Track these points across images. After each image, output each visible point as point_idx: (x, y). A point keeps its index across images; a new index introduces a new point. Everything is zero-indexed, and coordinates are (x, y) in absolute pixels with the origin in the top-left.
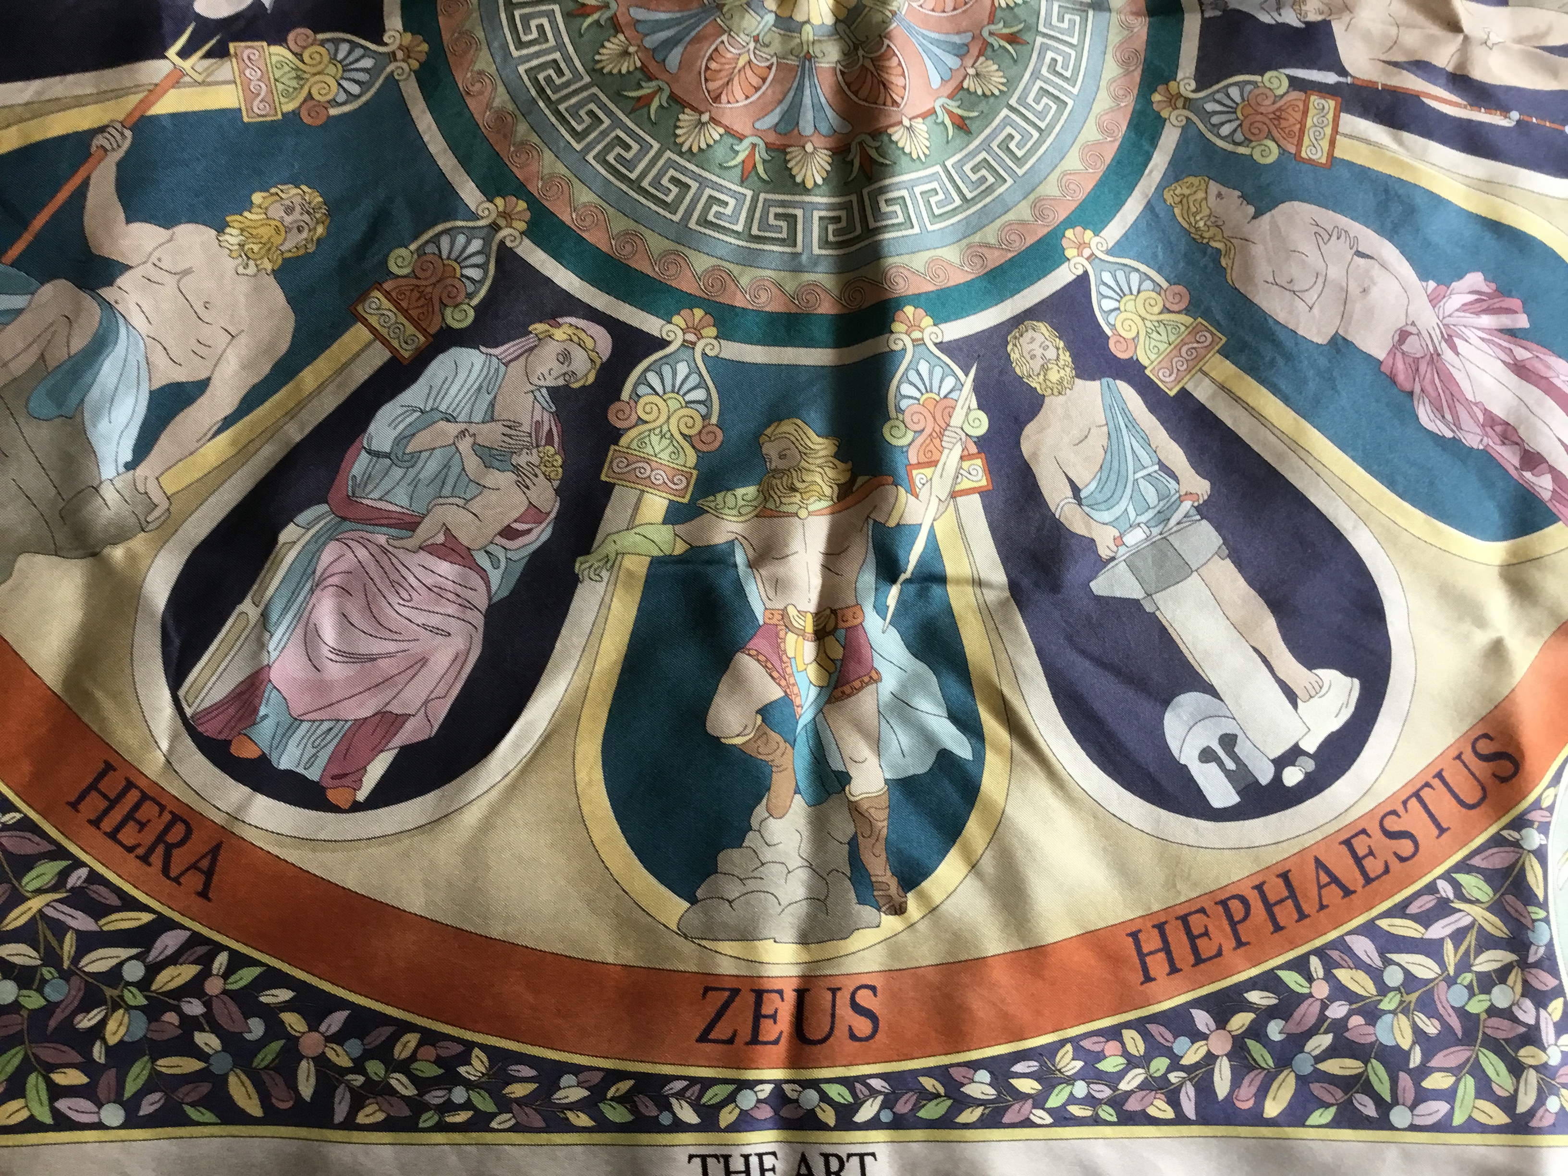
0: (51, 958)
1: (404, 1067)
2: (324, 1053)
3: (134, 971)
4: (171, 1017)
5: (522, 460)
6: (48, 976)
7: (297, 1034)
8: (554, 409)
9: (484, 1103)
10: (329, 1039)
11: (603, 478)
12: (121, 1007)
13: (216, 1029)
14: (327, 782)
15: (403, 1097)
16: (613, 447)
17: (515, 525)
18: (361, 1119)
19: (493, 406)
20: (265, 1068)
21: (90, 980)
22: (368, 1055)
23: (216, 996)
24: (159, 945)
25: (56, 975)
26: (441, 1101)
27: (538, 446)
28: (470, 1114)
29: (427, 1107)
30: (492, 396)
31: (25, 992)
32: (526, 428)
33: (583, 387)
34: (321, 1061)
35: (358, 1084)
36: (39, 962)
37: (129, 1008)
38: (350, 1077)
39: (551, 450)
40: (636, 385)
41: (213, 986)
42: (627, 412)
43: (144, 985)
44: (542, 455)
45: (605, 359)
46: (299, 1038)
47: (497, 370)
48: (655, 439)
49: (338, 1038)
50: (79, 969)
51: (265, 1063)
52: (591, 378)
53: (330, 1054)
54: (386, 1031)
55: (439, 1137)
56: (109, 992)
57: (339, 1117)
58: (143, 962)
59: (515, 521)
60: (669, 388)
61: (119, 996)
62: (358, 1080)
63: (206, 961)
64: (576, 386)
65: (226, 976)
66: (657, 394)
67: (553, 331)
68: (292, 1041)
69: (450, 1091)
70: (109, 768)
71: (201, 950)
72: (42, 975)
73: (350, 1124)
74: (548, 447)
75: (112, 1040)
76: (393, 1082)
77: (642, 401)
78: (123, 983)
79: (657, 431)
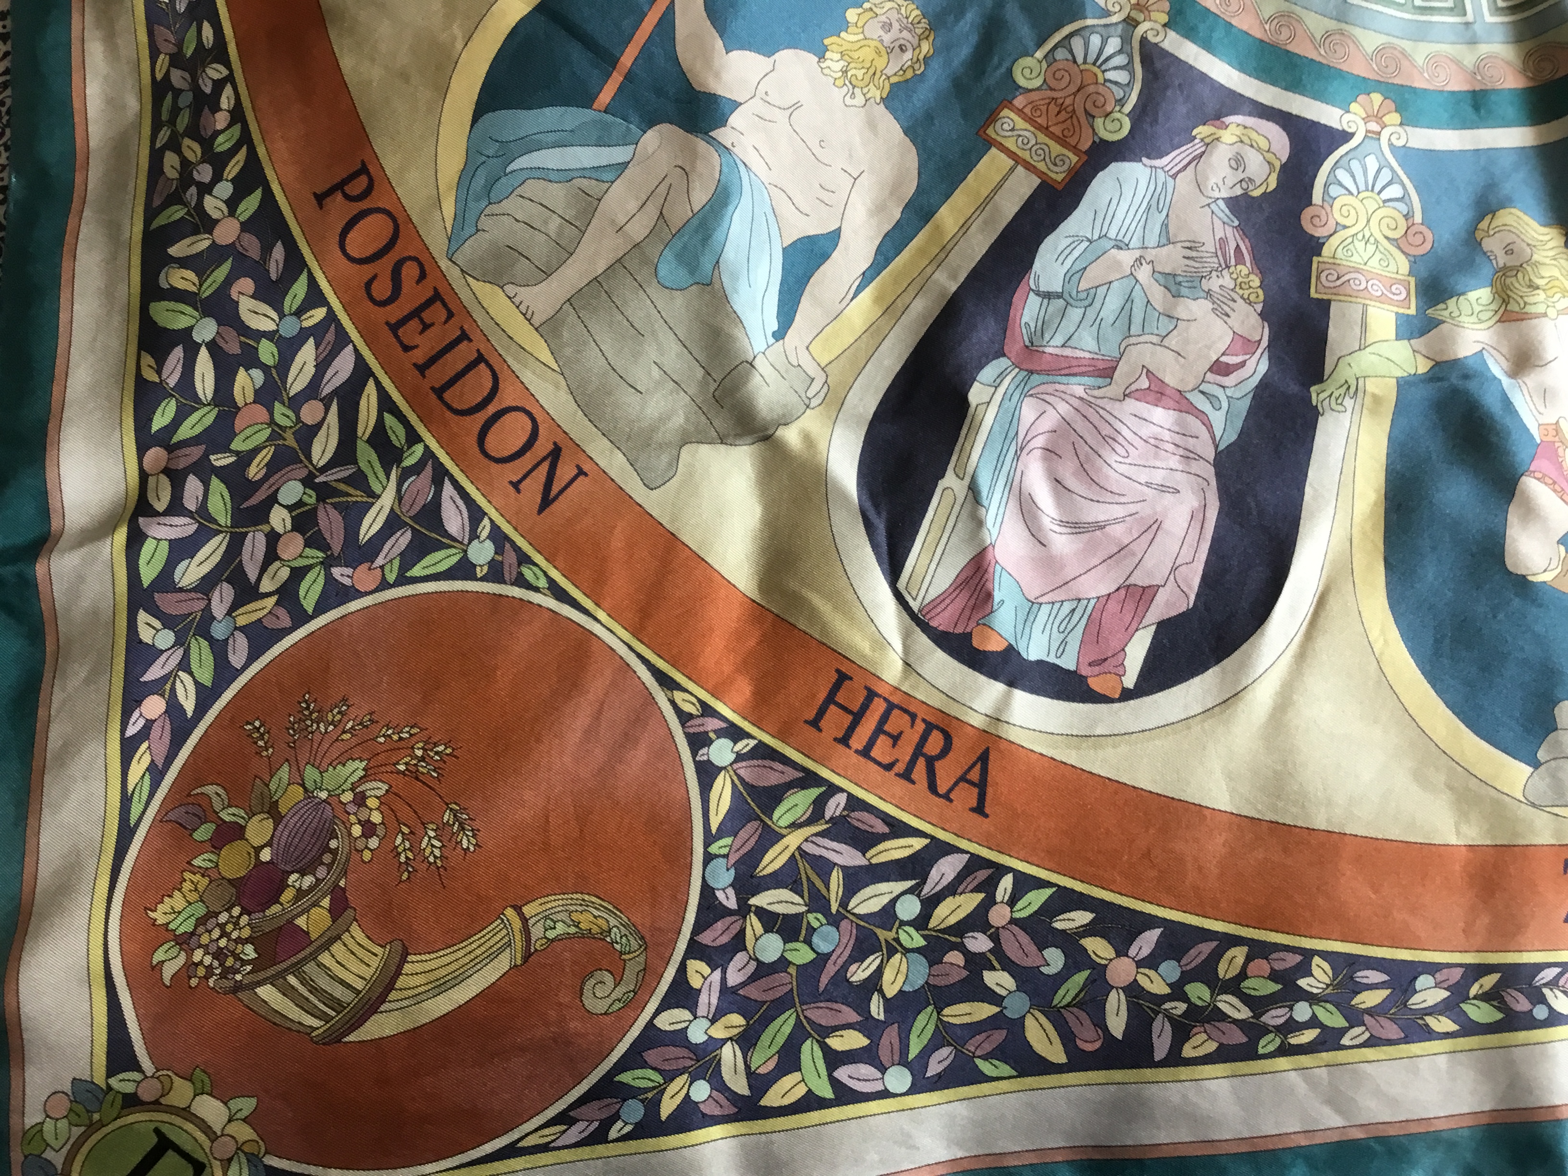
0: (818, 903)
1: (1233, 986)
2: (1135, 980)
3: (909, 908)
4: (955, 958)
5: (1214, 284)
6: (815, 924)
7: (1104, 962)
8: (1236, 223)
9: (1333, 1018)
10: (1140, 964)
11: (1313, 294)
12: (897, 951)
13: (1008, 965)
14: (1085, 671)
15: (1235, 1022)
16: (1315, 259)
17: (1224, 359)
18: (1188, 1051)
19: (1167, 226)
20: (1068, 1005)
21: (862, 923)
22: (1187, 977)
23: (1003, 927)
24: (934, 874)
25: (824, 921)
26: (1281, 1021)
27: (1228, 267)
28: (1317, 1031)
29: (1265, 1030)
30: (1164, 213)
31: (790, 946)
32: (1210, 247)
33: (1264, 193)
34: (1133, 991)
35: (1179, 1012)
36: (804, 909)
37: (907, 951)
38: (1167, 1006)
39: (1244, 270)
40: (1326, 186)
41: (999, 916)
42: (1324, 219)
43: (921, 923)
44: (1234, 276)
45: (1284, 160)
46: (1106, 966)
47: (1165, 184)
48: (1360, 245)
49: (1151, 962)
50: (849, 912)
51: (1068, 999)
52: (1273, 184)
53: (1143, 981)
54: (1206, 948)
55: (1283, 1063)
56: (883, 935)
57: (1160, 1054)
58: (918, 896)
59: (1223, 354)
60: (1362, 187)
61: (894, 939)
62: (1180, 1008)
63: (989, 887)
64: (1256, 193)
65: (1012, 902)
66: (1352, 194)
67: (1221, 133)
68: (1099, 971)
69: (1291, 1008)
70: (842, 678)
71: (982, 875)
72: (808, 923)
73: (1175, 1059)
74: (1239, 267)
75: (891, 991)
76: (1221, 1005)
77: (1337, 204)
78: (897, 923)
79: (1360, 236)
